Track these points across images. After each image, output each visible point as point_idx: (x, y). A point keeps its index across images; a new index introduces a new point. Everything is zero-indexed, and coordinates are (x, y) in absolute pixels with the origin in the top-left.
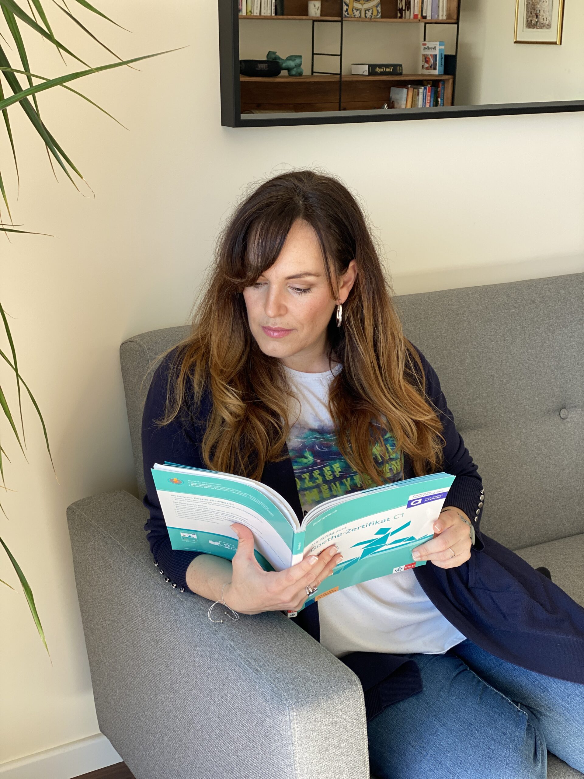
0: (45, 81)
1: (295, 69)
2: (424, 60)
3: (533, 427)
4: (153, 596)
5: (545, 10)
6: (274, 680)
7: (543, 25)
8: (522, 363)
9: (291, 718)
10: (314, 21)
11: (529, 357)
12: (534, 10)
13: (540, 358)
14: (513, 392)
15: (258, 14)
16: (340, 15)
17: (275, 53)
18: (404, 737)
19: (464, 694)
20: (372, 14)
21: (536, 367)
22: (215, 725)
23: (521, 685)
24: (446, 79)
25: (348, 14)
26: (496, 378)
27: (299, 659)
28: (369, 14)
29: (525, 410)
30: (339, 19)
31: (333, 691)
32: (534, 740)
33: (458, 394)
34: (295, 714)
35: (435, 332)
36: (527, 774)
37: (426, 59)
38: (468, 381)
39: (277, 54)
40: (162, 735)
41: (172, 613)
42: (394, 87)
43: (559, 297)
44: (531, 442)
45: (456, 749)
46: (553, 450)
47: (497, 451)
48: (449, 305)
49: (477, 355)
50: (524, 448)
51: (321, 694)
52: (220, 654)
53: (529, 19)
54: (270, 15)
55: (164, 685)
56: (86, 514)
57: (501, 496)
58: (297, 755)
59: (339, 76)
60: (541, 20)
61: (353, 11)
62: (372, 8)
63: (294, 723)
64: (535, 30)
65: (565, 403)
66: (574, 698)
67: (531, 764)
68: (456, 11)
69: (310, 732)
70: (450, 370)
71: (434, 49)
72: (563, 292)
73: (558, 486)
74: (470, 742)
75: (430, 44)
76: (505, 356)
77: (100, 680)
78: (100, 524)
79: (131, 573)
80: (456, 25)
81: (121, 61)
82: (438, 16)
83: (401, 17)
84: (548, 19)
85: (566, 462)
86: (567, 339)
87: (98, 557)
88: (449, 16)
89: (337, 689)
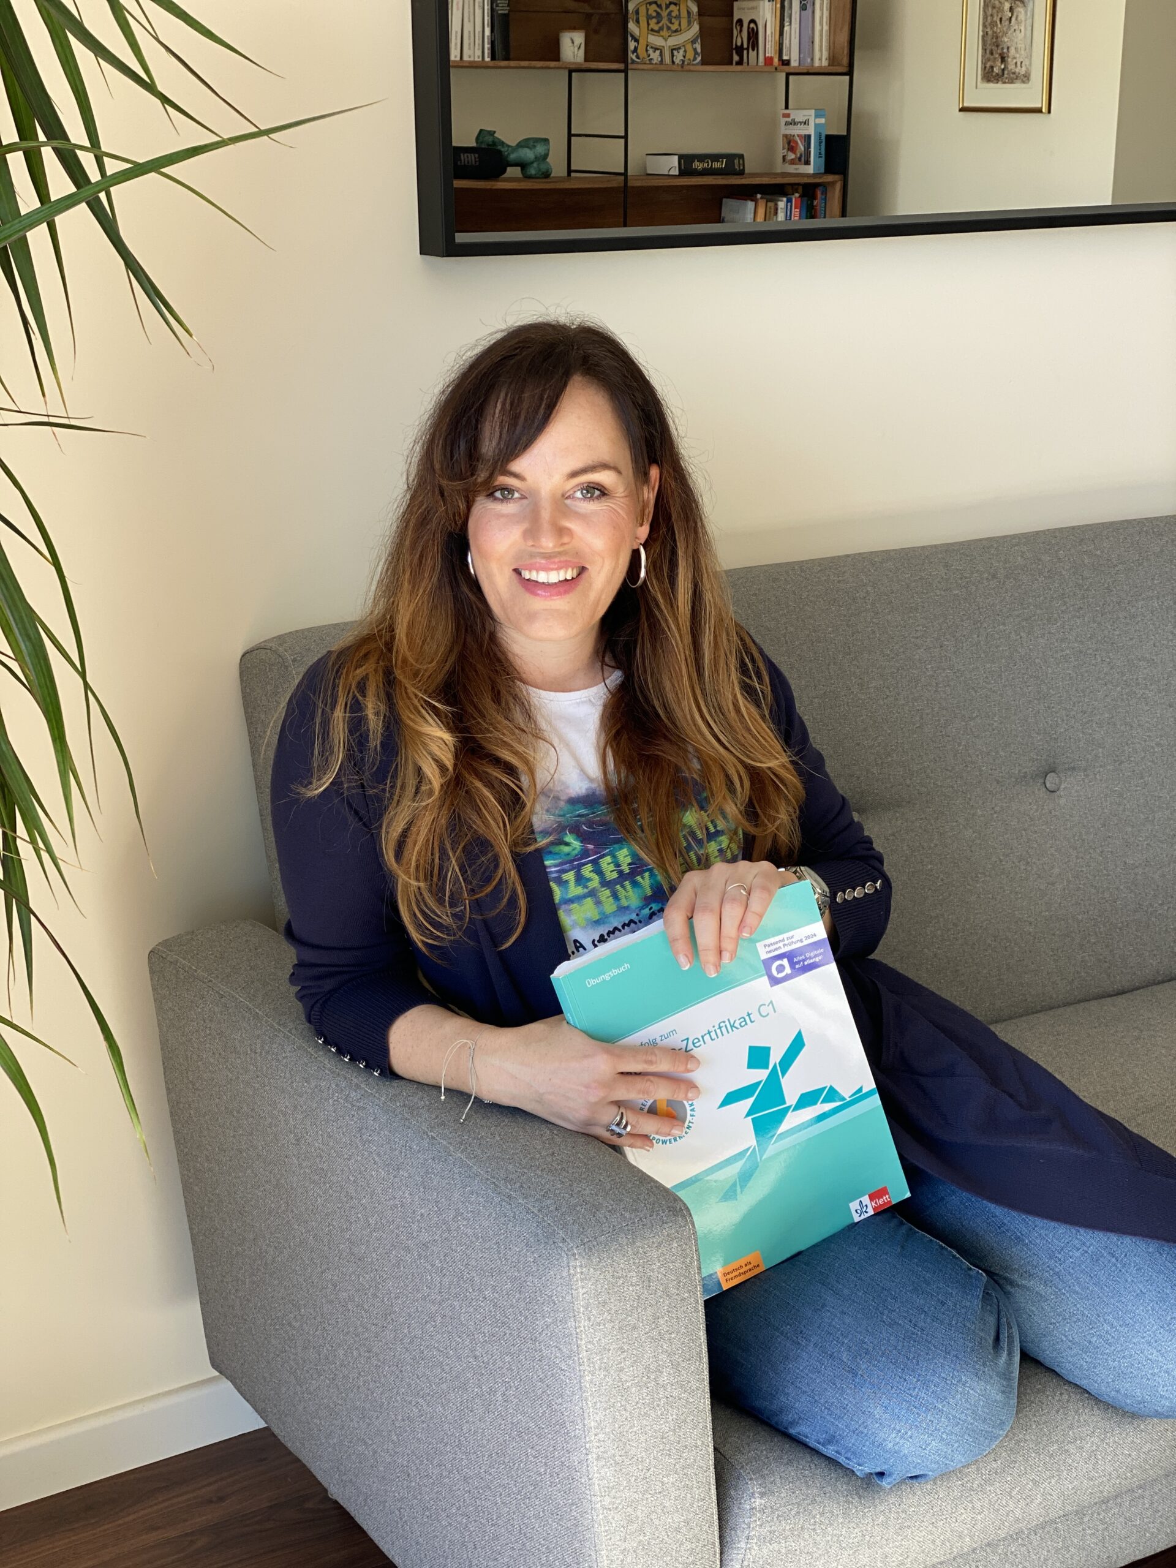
0: (130, 166)
1: (535, 165)
2: (786, 146)
3: (996, 805)
4: (316, 1090)
5: (1019, 46)
6: (539, 1211)
7: (1014, 76)
8: (973, 688)
9: (572, 1272)
10: (571, 72)
11: (987, 677)
12: (997, 46)
13: (1007, 680)
14: (958, 741)
15: (458, 58)
16: (623, 57)
17: (492, 133)
18: (766, 1320)
19: (873, 1242)
20: (684, 57)
21: (1001, 695)
22: (433, 1309)
23: (977, 1235)
24: (829, 183)
25: (638, 57)
26: (927, 714)
27: (583, 1176)
28: (679, 57)
29: (980, 775)
30: (621, 66)
31: (643, 1225)
32: (996, 1316)
33: (858, 744)
34: (578, 1264)
35: (815, 631)
36: (982, 1368)
37: (790, 143)
38: (875, 722)
39: (496, 135)
40: (332, 1347)
41: (353, 1116)
42: (728, 197)
43: (1040, 567)
44: (993, 833)
45: (859, 1329)
46: (1032, 848)
47: (930, 848)
48: (839, 582)
49: (892, 673)
50: (980, 844)
51: (623, 1230)
52: (442, 1177)
53: (988, 66)
54: (480, 59)
55: (337, 1252)
56: (185, 959)
57: (939, 932)
58: (583, 1336)
59: (622, 178)
60: (1011, 67)
61: (647, 50)
62: (684, 46)
63: (577, 1281)
64: (1000, 85)
65: (1054, 763)
66: (1071, 1253)
67: (990, 1353)
68: (846, 51)
69: (605, 1296)
70: (843, 701)
71: (805, 123)
72: (1046, 558)
73: (1043, 914)
74: (882, 1318)
75: (798, 115)
76: (943, 675)
77: (212, 1267)
78: (213, 975)
79: (273, 1054)
80: (847, 78)
81: (257, 130)
82: (812, 59)
83: (740, 63)
84: (1023, 65)
85: (1056, 871)
86: (1056, 644)
87: (210, 1034)
88: (833, 59)
89: (651, 1222)
